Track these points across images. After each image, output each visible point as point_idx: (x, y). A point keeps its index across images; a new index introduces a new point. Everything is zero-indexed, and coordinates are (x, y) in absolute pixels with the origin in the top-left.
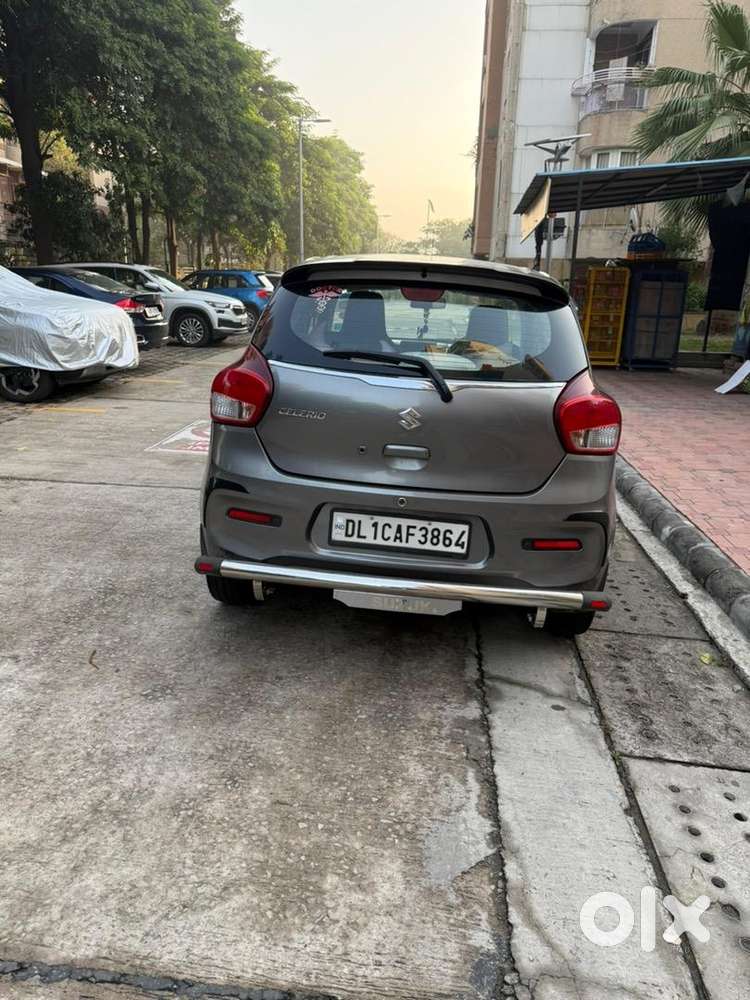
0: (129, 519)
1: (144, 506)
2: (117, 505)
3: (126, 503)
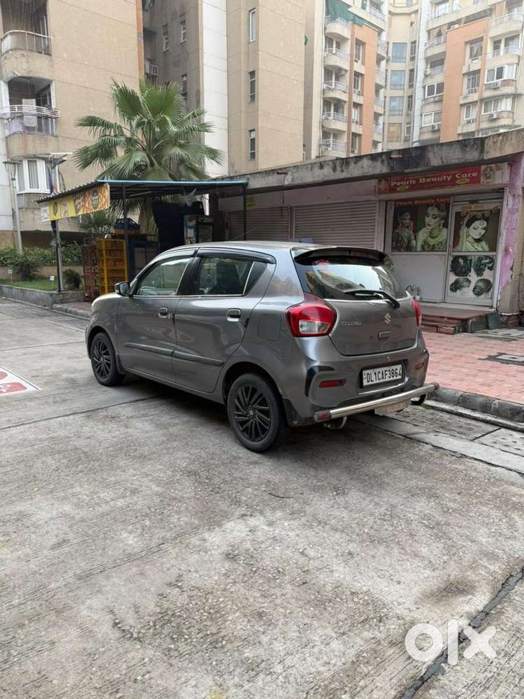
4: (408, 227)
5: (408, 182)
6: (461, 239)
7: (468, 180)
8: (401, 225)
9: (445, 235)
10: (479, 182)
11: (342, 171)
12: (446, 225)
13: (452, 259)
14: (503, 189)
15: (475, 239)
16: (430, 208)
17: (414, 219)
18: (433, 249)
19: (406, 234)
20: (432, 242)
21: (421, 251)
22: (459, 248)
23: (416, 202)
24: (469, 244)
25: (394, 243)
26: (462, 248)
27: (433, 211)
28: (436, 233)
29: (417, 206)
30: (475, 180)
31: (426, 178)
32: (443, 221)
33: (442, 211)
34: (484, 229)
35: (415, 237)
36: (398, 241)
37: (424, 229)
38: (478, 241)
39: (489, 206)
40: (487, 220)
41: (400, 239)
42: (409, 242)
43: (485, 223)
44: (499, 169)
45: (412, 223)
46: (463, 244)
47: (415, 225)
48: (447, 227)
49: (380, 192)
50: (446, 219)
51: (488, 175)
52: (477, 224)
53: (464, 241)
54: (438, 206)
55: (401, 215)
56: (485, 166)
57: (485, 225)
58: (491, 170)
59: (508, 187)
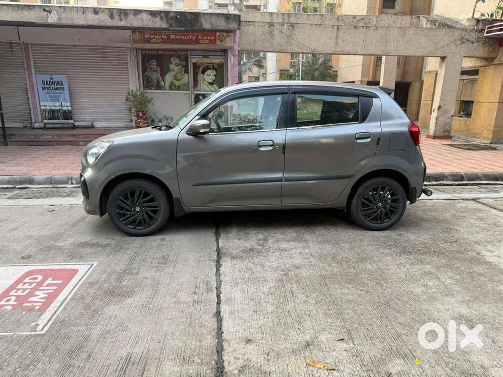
4: (155, 71)
5: (160, 36)
6: (199, 82)
7: (208, 41)
8: (149, 69)
9: (187, 78)
10: (216, 44)
11: (121, 20)
12: (187, 72)
13: (194, 96)
14: (227, 50)
15: (209, 83)
16: (172, 58)
17: (160, 64)
18: (178, 88)
19: (155, 77)
20: (177, 83)
21: (169, 90)
22: (198, 88)
23: (160, 52)
24: (205, 86)
25: (145, 83)
26: (200, 89)
27: (175, 60)
28: (179, 76)
29: (162, 56)
30: (213, 42)
31: (176, 36)
32: (184, 69)
33: (183, 61)
34: (215, 76)
35: (163, 79)
36: (148, 82)
37: (169, 73)
38: (211, 84)
39: (217, 61)
40: (215, 69)
41: (150, 80)
42: (158, 82)
43: (215, 72)
44: (228, 36)
45: (159, 69)
46: (201, 86)
47: (161, 70)
48: (188, 73)
49: (135, 41)
50: (186, 67)
51: (221, 39)
52: (209, 72)
53: (202, 83)
54: (178, 57)
55: (148, 61)
56: (219, 33)
57: (215, 73)
58: (223, 36)
59: (231, 49)
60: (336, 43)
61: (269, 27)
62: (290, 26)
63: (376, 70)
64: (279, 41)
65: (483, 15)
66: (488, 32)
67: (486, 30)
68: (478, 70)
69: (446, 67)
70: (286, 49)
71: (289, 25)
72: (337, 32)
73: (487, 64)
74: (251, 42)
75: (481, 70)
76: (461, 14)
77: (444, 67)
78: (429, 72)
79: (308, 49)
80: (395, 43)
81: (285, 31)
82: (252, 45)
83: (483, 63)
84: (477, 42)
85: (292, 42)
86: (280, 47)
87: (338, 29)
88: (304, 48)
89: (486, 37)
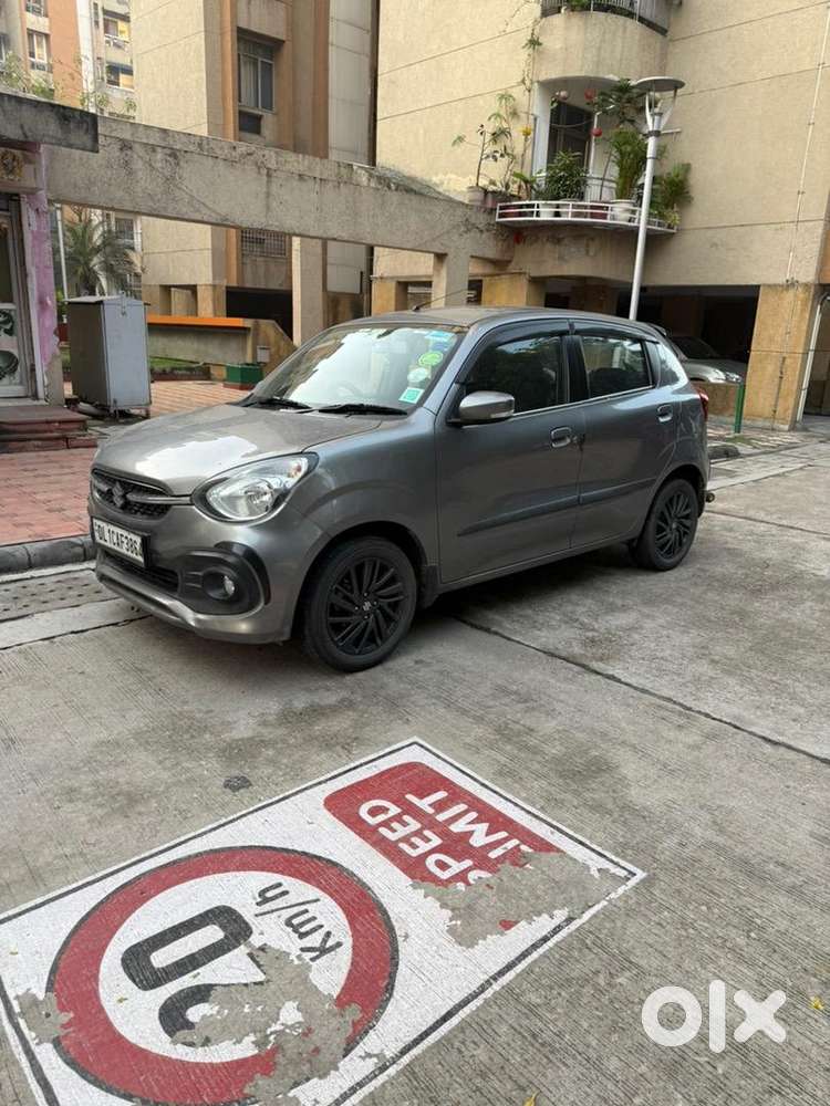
0: (731, 651)
1: (704, 668)
2: (748, 680)
3: (732, 681)
14: (19, 195)
51: (10, 167)
56: (3, 149)
59: (28, 194)
60: (268, 208)
61: (121, 149)
62: (170, 156)
63: (243, 263)
64: (146, 188)
65: (493, 183)
66: (501, 216)
67: (498, 211)
68: (481, 281)
69: (448, 273)
70: (165, 209)
71: (169, 152)
72: (268, 182)
73: (497, 272)
74: (80, 183)
75: (486, 281)
76: (437, 174)
77: (444, 272)
78: (381, 278)
79: (213, 215)
80: (371, 220)
81: (159, 165)
82: (83, 191)
83: (489, 269)
84: (488, 230)
85: (177, 193)
86: (151, 204)
87: (269, 175)
88: (204, 210)
89: (498, 223)
